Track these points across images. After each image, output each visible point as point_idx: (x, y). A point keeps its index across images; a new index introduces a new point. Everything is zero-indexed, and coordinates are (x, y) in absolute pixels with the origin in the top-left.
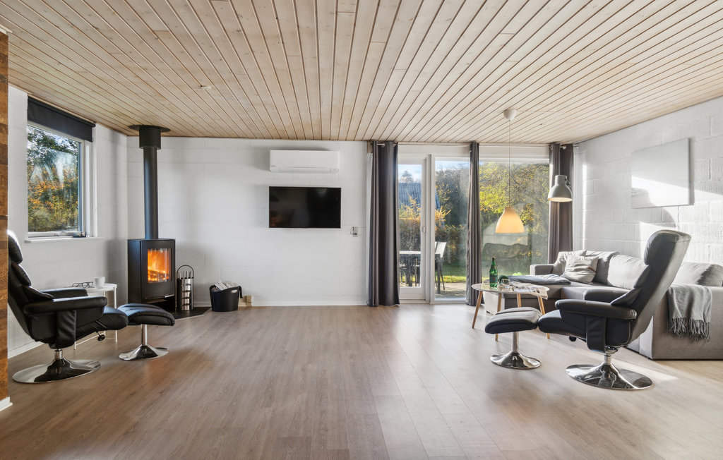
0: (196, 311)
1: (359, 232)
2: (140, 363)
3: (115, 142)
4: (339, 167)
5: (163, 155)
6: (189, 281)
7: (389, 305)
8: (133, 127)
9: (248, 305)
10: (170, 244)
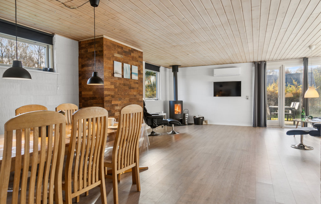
0: (189, 124)
1: (249, 98)
2: (172, 135)
3: (165, 71)
4: (240, 73)
5: (179, 74)
6: (187, 114)
7: (262, 127)
8: (170, 66)
9: (207, 123)
10: (181, 102)
